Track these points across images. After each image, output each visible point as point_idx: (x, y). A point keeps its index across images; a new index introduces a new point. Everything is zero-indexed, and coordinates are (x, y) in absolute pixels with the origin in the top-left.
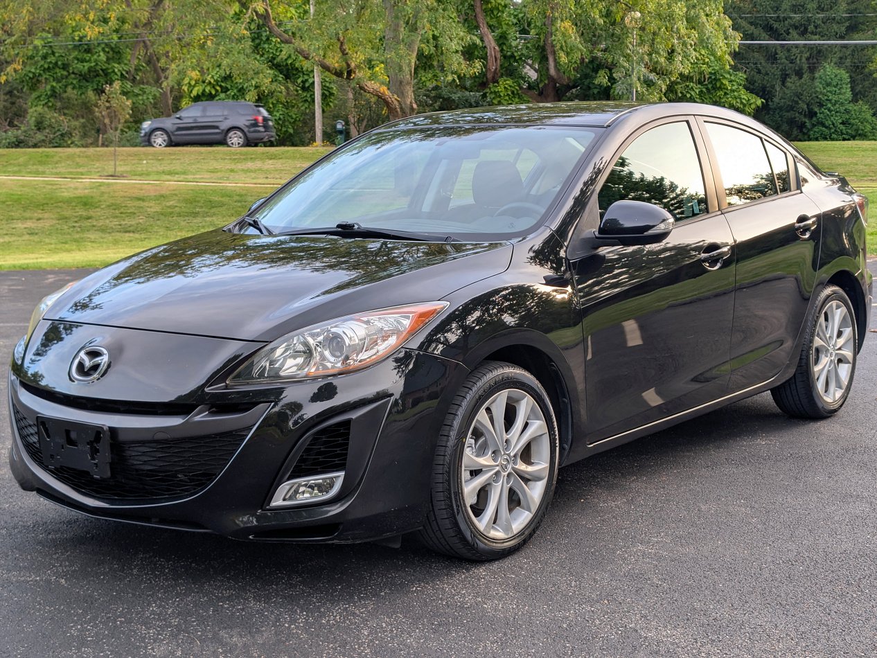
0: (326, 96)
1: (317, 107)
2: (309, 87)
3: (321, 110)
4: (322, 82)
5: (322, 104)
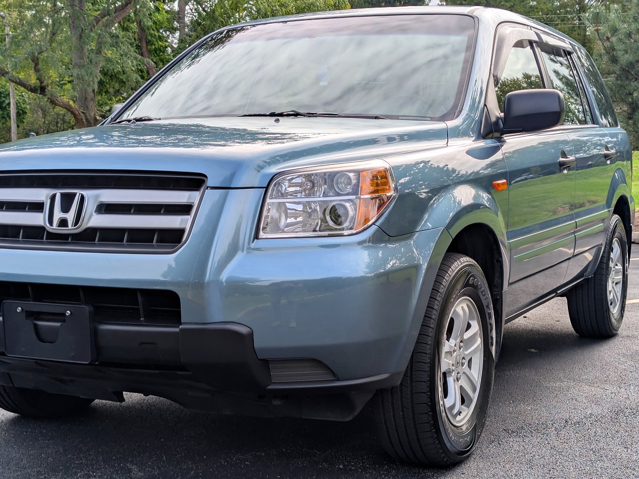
0: (20, 114)
1: (12, 122)
2: (5, 107)
3: (16, 125)
4: (17, 103)
5: (17, 120)
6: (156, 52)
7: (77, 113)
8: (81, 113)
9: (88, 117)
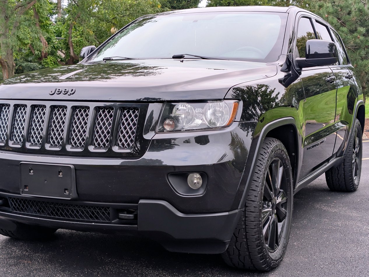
6: (44, 27)
7: (2, 62)
8: (5, 62)
9: (9, 64)
